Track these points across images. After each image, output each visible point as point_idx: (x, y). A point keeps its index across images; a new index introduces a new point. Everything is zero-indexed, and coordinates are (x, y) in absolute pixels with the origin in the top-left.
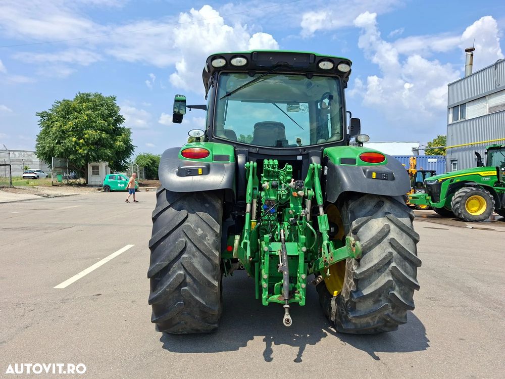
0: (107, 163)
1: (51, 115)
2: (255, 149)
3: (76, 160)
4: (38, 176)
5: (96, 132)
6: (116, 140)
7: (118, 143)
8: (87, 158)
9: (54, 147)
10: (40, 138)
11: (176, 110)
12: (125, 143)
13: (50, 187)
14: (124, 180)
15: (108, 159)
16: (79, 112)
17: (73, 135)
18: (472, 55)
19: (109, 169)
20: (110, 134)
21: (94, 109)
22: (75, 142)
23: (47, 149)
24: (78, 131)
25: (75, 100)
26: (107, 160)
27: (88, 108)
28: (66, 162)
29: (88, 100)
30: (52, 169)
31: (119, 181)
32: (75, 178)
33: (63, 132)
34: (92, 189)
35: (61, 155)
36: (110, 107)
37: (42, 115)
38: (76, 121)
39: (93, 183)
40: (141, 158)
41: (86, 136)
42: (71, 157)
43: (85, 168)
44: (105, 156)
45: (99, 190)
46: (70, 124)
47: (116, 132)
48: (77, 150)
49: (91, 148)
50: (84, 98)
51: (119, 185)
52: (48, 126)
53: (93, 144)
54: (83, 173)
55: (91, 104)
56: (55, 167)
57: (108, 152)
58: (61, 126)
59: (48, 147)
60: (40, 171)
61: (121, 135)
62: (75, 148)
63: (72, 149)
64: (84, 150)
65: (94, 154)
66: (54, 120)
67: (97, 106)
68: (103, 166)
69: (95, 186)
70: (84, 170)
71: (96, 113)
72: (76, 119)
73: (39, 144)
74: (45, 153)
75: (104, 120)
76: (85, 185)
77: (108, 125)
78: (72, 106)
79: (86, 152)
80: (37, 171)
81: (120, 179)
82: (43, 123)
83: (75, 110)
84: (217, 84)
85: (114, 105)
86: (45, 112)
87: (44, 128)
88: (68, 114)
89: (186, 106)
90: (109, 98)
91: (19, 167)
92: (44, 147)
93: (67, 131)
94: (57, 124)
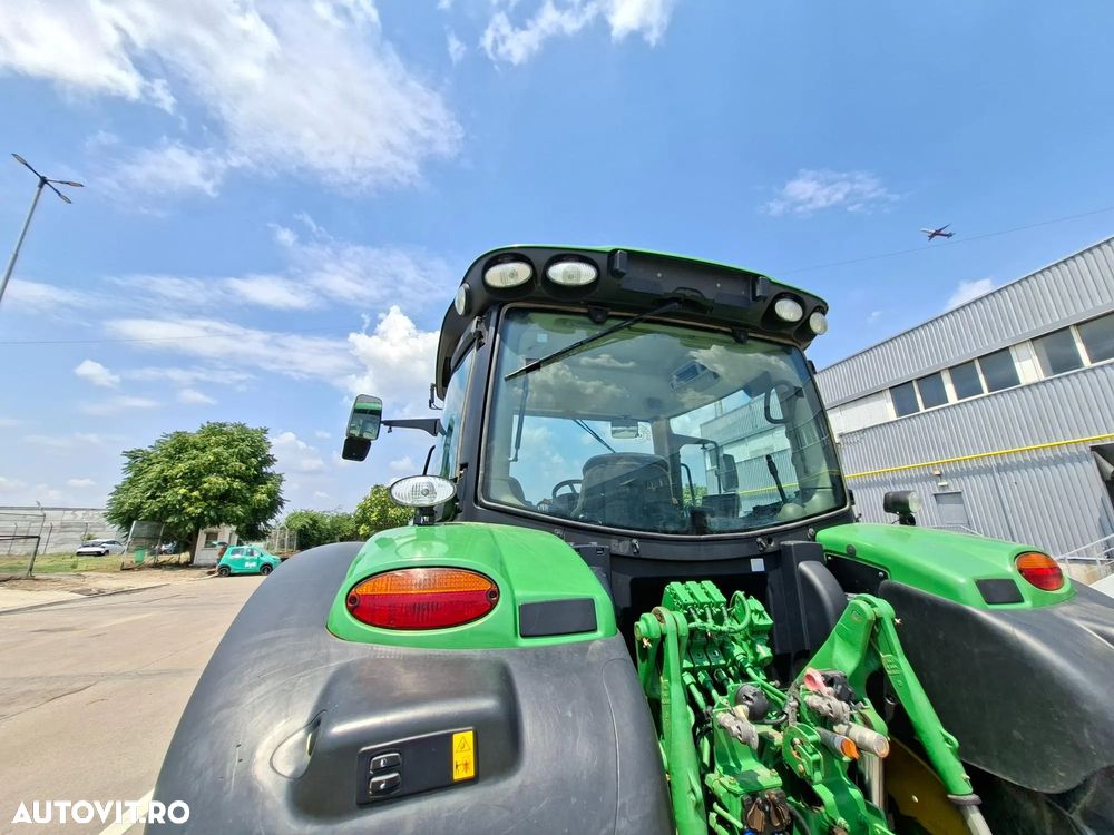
0: (234, 528)
1: (149, 454)
2: (627, 543)
3: (177, 525)
4: (107, 551)
5: (225, 479)
6: (256, 491)
7: (258, 496)
8: (199, 522)
9: (142, 503)
10: (119, 490)
11: (356, 433)
12: (269, 496)
13: (115, 572)
14: (256, 555)
15: (237, 521)
16: (203, 450)
17: (182, 484)
19: (236, 537)
20: (248, 482)
21: (228, 445)
22: (184, 496)
23: (126, 507)
24: (193, 478)
25: (199, 432)
26: (234, 523)
27: (217, 444)
28: (159, 527)
29: (221, 433)
30: (129, 540)
31: (248, 558)
32: (176, 551)
33: (165, 480)
34: (198, 572)
35: (153, 516)
36: (254, 442)
37: (133, 455)
38: (193, 462)
39: (202, 562)
40: (295, 517)
41: (206, 485)
42: (169, 520)
43: (193, 537)
44: (232, 516)
45: (210, 573)
46: (182, 467)
47: (258, 479)
48: (184, 508)
49: (210, 505)
50: (214, 430)
51: (247, 565)
52: (140, 470)
53: (215, 497)
54: (188, 543)
55: (224, 438)
56: (135, 538)
57: (239, 511)
58: (163, 470)
59: (131, 504)
60: (113, 543)
61: (266, 484)
62: (180, 505)
63: (174, 506)
64: (197, 508)
65: (212, 513)
66: (154, 461)
67: (234, 440)
68: (227, 532)
69: (205, 566)
70: (191, 540)
71: (231, 450)
72: (194, 459)
73: (114, 499)
74: (122, 514)
75: (241, 461)
76: (188, 565)
77: (247, 469)
78: (191, 440)
79: (199, 511)
80: (107, 543)
81: (252, 554)
82: (131, 466)
83: (194, 446)
84: (498, 335)
85: (264, 440)
86: (140, 450)
87: (130, 475)
88: (180, 453)
89: (381, 422)
90: (256, 431)
91: (77, 536)
92: (123, 503)
93: (173, 478)
94: (157, 468)
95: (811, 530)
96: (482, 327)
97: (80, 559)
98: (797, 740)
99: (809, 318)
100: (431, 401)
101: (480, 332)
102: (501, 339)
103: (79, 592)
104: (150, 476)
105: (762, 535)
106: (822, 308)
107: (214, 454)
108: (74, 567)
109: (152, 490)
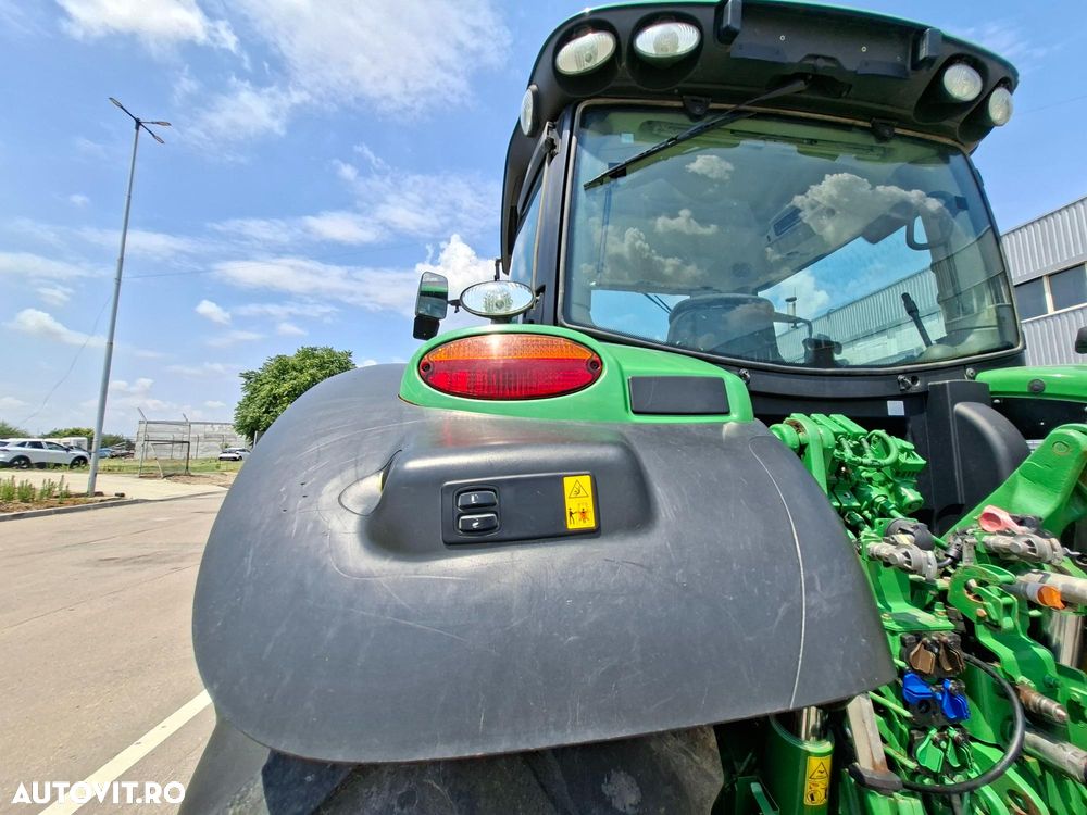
1: (260, 375)
4: (240, 457)
9: (259, 417)
10: (242, 406)
16: (301, 371)
18: (794, 305)
21: (321, 367)
23: (248, 420)
25: (297, 356)
27: (312, 366)
29: (314, 356)
30: (255, 447)
33: (275, 397)
36: (341, 364)
37: (248, 376)
38: (295, 382)
46: (286, 386)
50: (308, 354)
52: (255, 389)
55: (317, 361)
58: (272, 389)
59: (252, 417)
60: (244, 450)
66: (265, 381)
67: (325, 363)
72: (295, 379)
73: (239, 413)
74: (246, 426)
78: (291, 363)
80: (239, 450)
82: (248, 386)
83: (294, 369)
84: (574, 138)
85: (348, 362)
86: (253, 372)
87: (248, 393)
88: (283, 374)
89: (448, 302)
90: (342, 354)
91: (218, 445)
92: (246, 417)
93: (281, 396)
94: (268, 387)
95: (970, 371)
96: (554, 134)
97: (222, 462)
98: (973, 583)
99: (991, 93)
100: (497, 278)
101: (552, 140)
102: (578, 142)
103: (223, 486)
104: (263, 394)
105: (905, 373)
106: (1009, 82)
107: (311, 374)
108: (218, 467)
109: (266, 406)
